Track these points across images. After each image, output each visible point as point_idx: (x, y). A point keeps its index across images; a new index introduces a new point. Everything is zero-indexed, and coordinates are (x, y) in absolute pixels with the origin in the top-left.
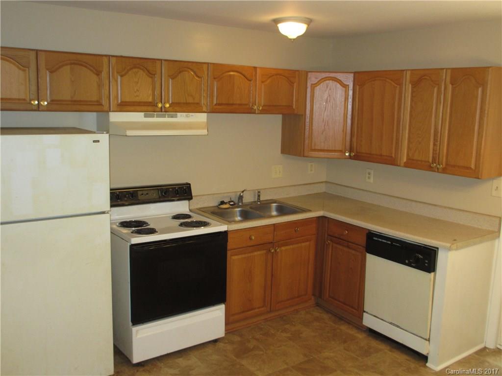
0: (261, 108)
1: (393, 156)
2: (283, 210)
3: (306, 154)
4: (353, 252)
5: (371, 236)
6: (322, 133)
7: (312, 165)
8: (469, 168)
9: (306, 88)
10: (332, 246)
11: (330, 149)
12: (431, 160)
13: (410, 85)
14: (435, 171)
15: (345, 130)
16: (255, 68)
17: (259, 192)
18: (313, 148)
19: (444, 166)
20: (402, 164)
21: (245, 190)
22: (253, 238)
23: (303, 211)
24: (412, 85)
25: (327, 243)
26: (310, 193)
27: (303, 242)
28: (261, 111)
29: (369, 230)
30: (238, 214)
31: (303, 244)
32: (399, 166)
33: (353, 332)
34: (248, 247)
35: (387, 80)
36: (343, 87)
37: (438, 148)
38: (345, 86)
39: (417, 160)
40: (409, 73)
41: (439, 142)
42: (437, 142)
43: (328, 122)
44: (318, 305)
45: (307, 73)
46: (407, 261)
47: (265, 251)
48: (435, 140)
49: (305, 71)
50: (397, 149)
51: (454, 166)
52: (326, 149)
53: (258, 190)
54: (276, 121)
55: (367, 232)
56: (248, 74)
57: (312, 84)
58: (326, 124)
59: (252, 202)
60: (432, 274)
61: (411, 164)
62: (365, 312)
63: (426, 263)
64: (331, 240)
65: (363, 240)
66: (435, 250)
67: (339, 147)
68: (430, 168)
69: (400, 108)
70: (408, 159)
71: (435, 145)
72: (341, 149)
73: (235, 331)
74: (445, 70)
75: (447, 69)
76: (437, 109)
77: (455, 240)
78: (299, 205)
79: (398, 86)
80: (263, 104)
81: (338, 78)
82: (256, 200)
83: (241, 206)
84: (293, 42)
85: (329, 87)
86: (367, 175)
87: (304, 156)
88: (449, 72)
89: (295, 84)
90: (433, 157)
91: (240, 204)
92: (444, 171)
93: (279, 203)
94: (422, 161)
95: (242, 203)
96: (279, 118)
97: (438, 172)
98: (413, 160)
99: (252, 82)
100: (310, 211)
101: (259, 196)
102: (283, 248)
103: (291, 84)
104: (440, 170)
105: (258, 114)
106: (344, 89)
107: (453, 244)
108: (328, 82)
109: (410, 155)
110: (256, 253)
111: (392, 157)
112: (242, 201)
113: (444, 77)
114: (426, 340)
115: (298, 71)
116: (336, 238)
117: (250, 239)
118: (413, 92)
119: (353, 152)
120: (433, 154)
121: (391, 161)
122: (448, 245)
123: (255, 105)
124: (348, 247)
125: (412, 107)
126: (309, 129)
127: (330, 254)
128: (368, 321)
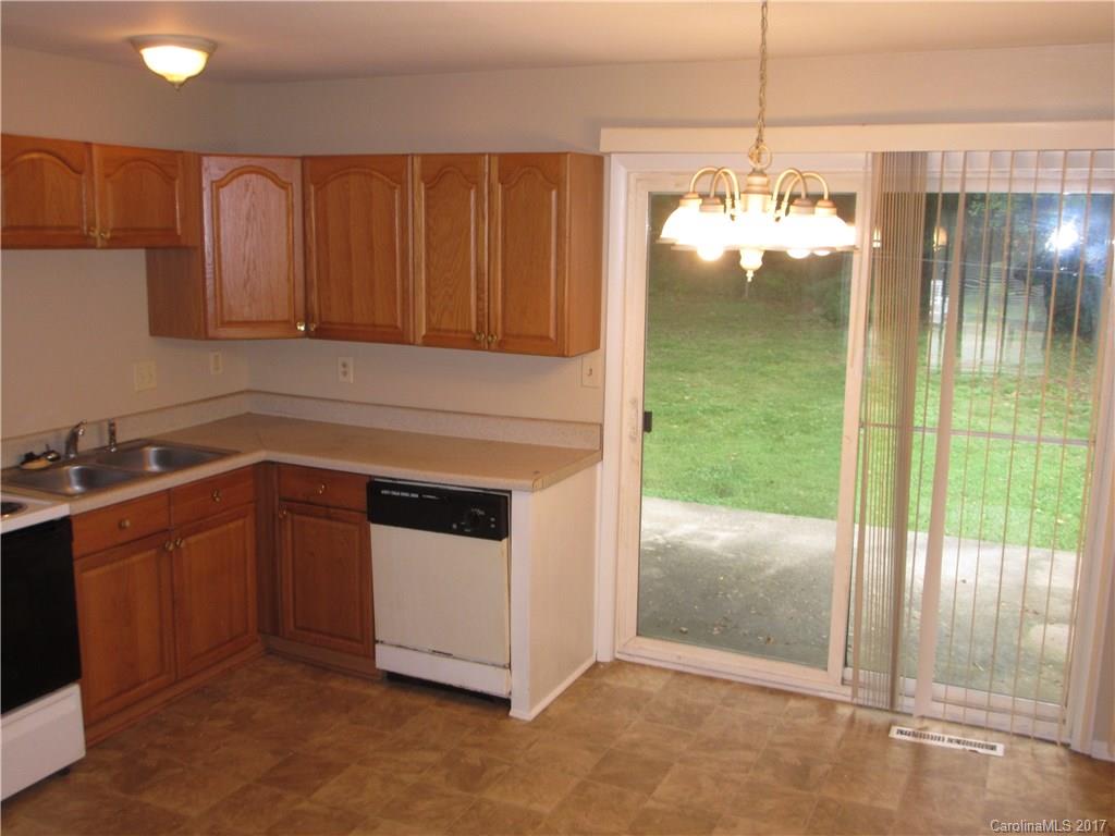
0: (108, 235)
1: (399, 324)
2: (172, 459)
3: (211, 332)
4: (341, 526)
5: (374, 486)
6: (245, 286)
7: (217, 357)
8: (545, 338)
9: (201, 190)
10: (292, 521)
11: (264, 318)
12: (474, 329)
13: (422, 185)
14: (483, 349)
15: (291, 277)
16: (88, 145)
17: (112, 425)
18: (227, 319)
19: (500, 338)
20: (419, 340)
21: (82, 423)
22: (128, 523)
23: (222, 455)
24: (426, 184)
25: (281, 516)
26: (218, 418)
27: (231, 521)
28: (108, 241)
29: (370, 476)
30: (74, 478)
31: (231, 525)
32: (413, 344)
33: (357, 687)
34: (115, 546)
35: (375, 173)
36: (282, 187)
37: (486, 304)
38: (284, 186)
39: (448, 331)
40: (417, 162)
41: (486, 293)
42: (483, 292)
43: (254, 262)
44: (269, 651)
45: (199, 157)
46: (455, 526)
47: (153, 552)
48: (479, 289)
49: (194, 153)
50: (405, 312)
51: (518, 336)
52: (254, 319)
53: (109, 420)
54: (134, 263)
55: (367, 480)
56: (72, 157)
57: (212, 182)
58: (252, 267)
59: (96, 449)
60: (505, 541)
61: (436, 339)
62: (377, 642)
63: (493, 523)
64: (288, 510)
65: (360, 498)
66: (506, 497)
67: (283, 313)
68: (474, 344)
69: (404, 229)
70: (430, 328)
71: (479, 299)
72: (286, 317)
73: (103, 741)
74: (487, 157)
75: (490, 155)
76: (477, 229)
77: (537, 472)
78: (209, 443)
79: (399, 186)
80: (111, 225)
81: (269, 169)
82: (106, 443)
83: (74, 459)
84: (178, 90)
85: (250, 188)
86: (341, 369)
87: (207, 338)
88: (495, 160)
89: (177, 182)
90: (478, 322)
91: (72, 456)
92: (502, 347)
93: (161, 446)
94: (456, 332)
95: (76, 452)
96: (139, 256)
97: (489, 350)
98: (439, 330)
99: (84, 177)
100: (237, 453)
101: (112, 434)
102: (192, 539)
103: (169, 180)
104: (493, 346)
105: (102, 248)
106: (283, 192)
107: (536, 480)
108: (247, 177)
109: (434, 320)
110: (135, 559)
111: (396, 327)
112: (76, 449)
113: (487, 170)
114: (504, 667)
115: (182, 152)
116: (298, 502)
117: (121, 527)
118: (428, 197)
119: (313, 322)
120: (477, 316)
121: (396, 335)
122: (529, 483)
123: (95, 226)
124: (329, 518)
125: (428, 228)
126: (215, 280)
127: (289, 538)
128: (388, 659)
